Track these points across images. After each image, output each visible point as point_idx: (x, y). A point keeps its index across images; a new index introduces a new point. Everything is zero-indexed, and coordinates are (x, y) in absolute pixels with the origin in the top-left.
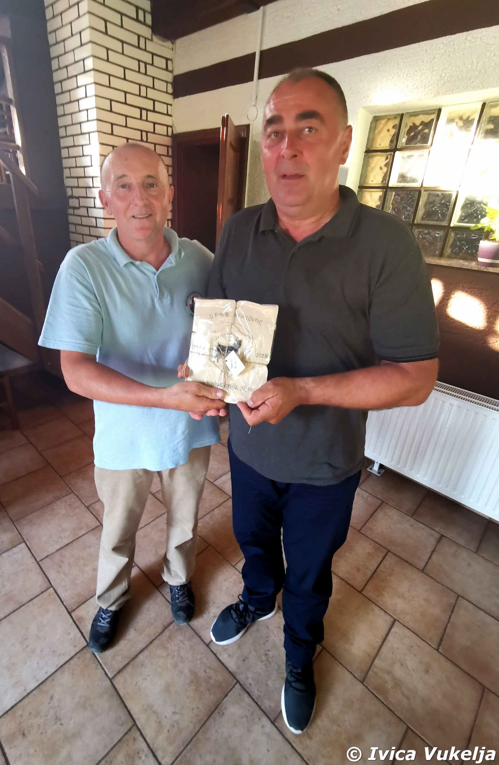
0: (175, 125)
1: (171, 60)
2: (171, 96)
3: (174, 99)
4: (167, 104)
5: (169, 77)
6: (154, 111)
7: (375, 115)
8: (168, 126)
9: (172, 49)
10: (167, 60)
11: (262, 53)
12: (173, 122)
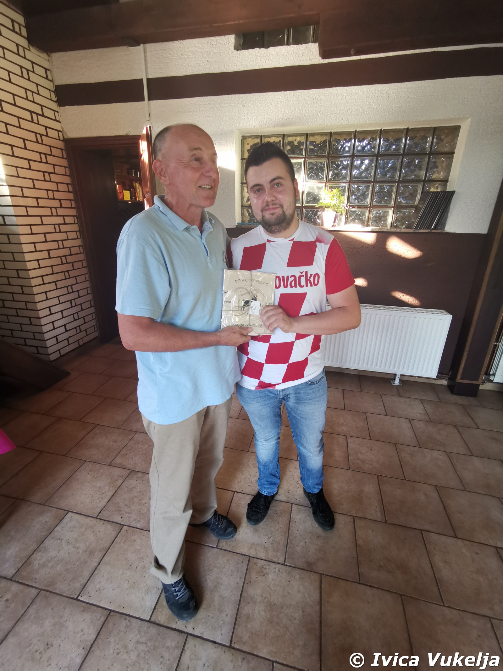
0: (65, 130)
1: (49, 70)
2: (56, 104)
3: (60, 106)
4: (54, 111)
5: (51, 86)
6: (43, 115)
7: (243, 135)
8: (58, 131)
9: (49, 61)
10: (46, 70)
11: (148, 80)
12: (62, 128)
